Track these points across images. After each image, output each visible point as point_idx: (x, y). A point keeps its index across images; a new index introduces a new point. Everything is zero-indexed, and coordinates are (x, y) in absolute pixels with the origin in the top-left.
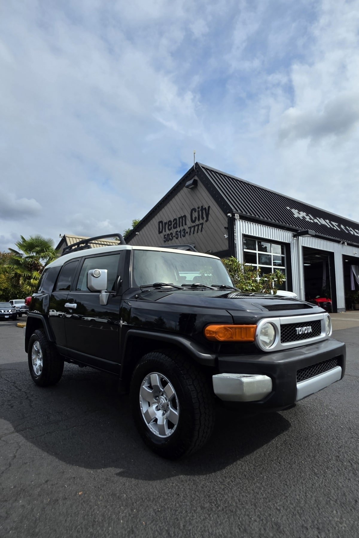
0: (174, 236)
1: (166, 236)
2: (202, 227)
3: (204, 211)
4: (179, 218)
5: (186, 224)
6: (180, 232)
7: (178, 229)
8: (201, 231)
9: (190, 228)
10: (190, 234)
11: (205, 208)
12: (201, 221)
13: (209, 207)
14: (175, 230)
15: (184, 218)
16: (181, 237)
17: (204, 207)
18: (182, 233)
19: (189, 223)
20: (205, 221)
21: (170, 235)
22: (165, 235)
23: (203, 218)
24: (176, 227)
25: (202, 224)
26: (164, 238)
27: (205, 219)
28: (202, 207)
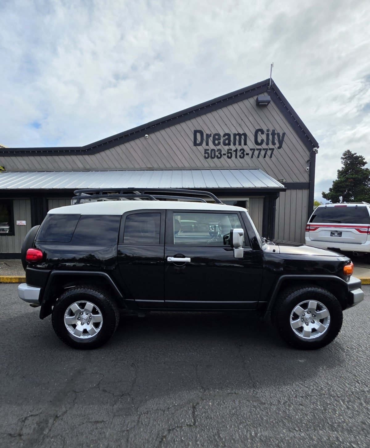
0: (224, 154)
1: (209, 152)
2: (272, 153)
3: (276, 136)
4: (235, 135)
5: (245, 144)
6: (236, 151)
7: (232, 147)
8: (271, 157)
9: (253, 150)
10: (252, 157)
11: (278, 135)
12: (271, 146)
13: (284, 134)
14: (227, 148)
15: (243, 137)
16: (236, 157)
17: (276, 132)
18: (239, 154)
19: (251, 144)
20: (277, 148)
21: (217, 151)
22: (206, 150)
23: (274, 144)
24: (229, 144)
25: (273, 150)
26: (205, 153)
27: (277, 145)
28: (274, 131)
